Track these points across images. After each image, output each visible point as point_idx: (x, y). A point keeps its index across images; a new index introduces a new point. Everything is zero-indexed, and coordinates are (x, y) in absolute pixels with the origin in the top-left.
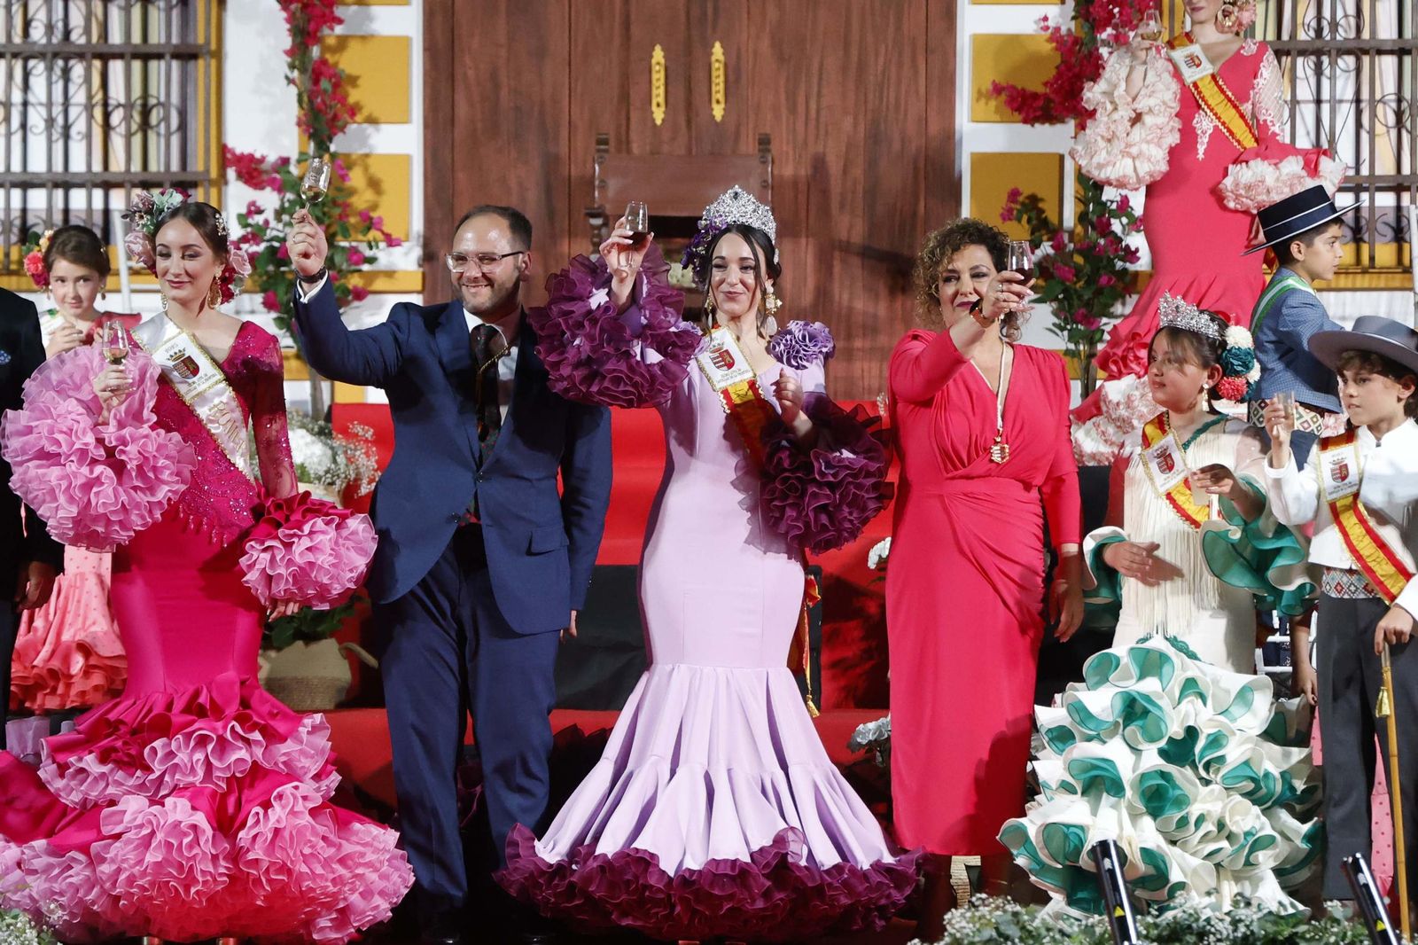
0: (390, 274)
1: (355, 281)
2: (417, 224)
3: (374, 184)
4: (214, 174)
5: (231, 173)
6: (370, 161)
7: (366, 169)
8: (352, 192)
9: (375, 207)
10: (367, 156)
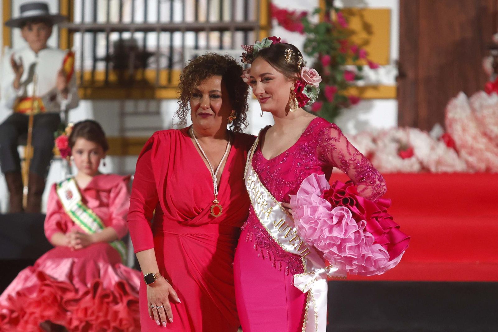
0: (375, 87)
1: (353, 92)
2: (394, 54)
3: (367, 28)
4: (263, 21)
5: (275, 22)
6: (365, 13)
7: (362, 17)
8: (353, 33)
9: (366, 43)
10: (363, 10)
